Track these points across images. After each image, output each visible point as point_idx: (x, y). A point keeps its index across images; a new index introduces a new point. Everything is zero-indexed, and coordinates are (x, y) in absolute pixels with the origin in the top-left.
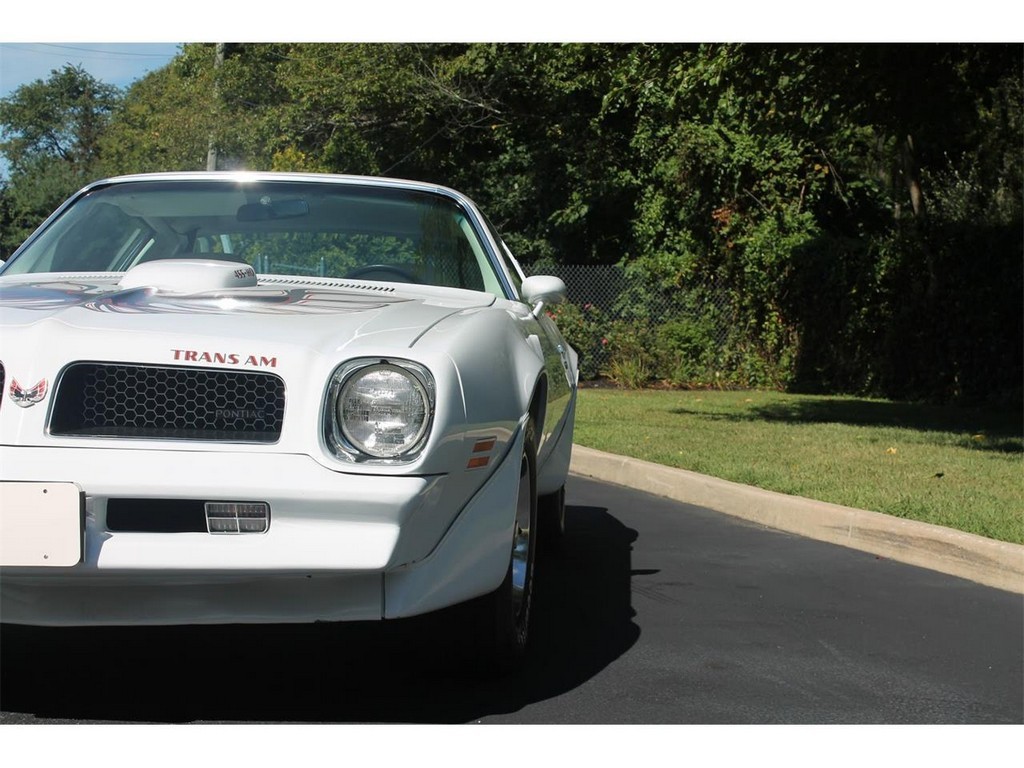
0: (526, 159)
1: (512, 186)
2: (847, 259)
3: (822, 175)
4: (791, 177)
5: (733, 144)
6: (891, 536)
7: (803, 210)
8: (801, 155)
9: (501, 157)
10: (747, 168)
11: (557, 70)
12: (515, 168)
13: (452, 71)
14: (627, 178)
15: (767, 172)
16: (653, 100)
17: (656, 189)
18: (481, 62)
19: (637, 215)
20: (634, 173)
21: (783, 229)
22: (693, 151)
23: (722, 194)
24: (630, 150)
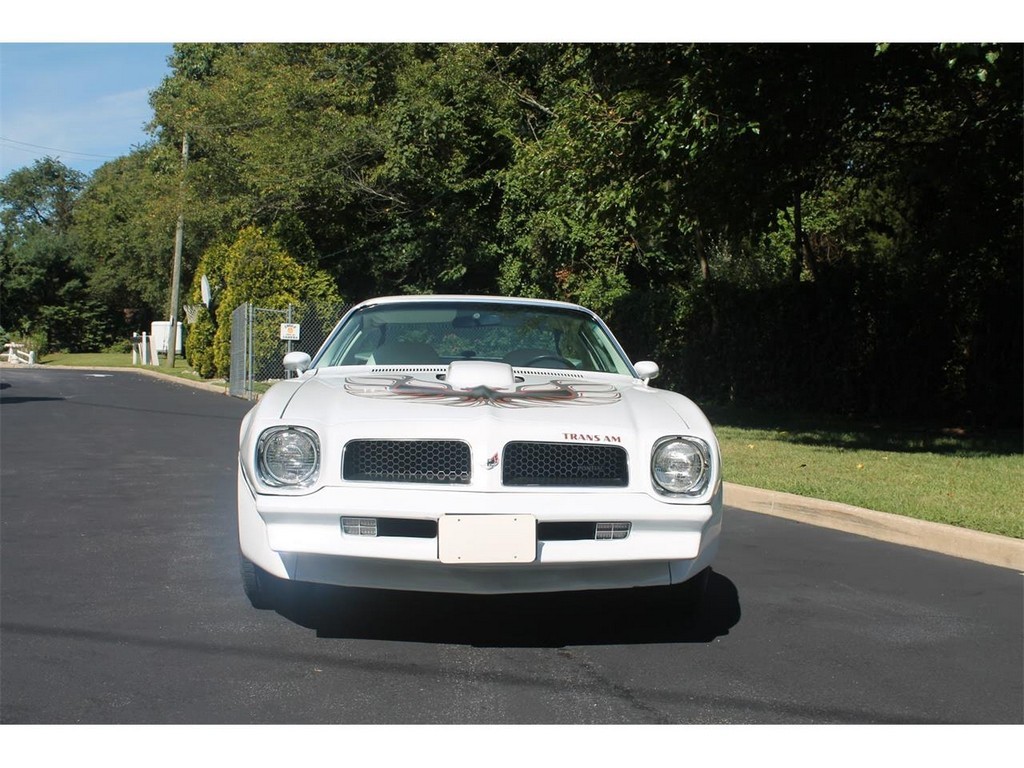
0: (410, 232)
1: (401, 251)
2: (654, 307)
3: (631, 249)
4: (609, 250)
5: (571, 228)
6: (804, 509)
7: (617, 273)
8: (617, 235)
9: (393, 231)
10: (580, 244)
11: (450, 176)
12: (402, 239)
13: (375, 177)
14: (495, 249)
15: (593, 247)
16: (513, 197)
17: (514, 257)
18: (396, 170)
19: (501, 274)
20: (499, 246)
21: (606, 286)
22: (544, 231)
23: (562, 261)
24: (496, 230)
